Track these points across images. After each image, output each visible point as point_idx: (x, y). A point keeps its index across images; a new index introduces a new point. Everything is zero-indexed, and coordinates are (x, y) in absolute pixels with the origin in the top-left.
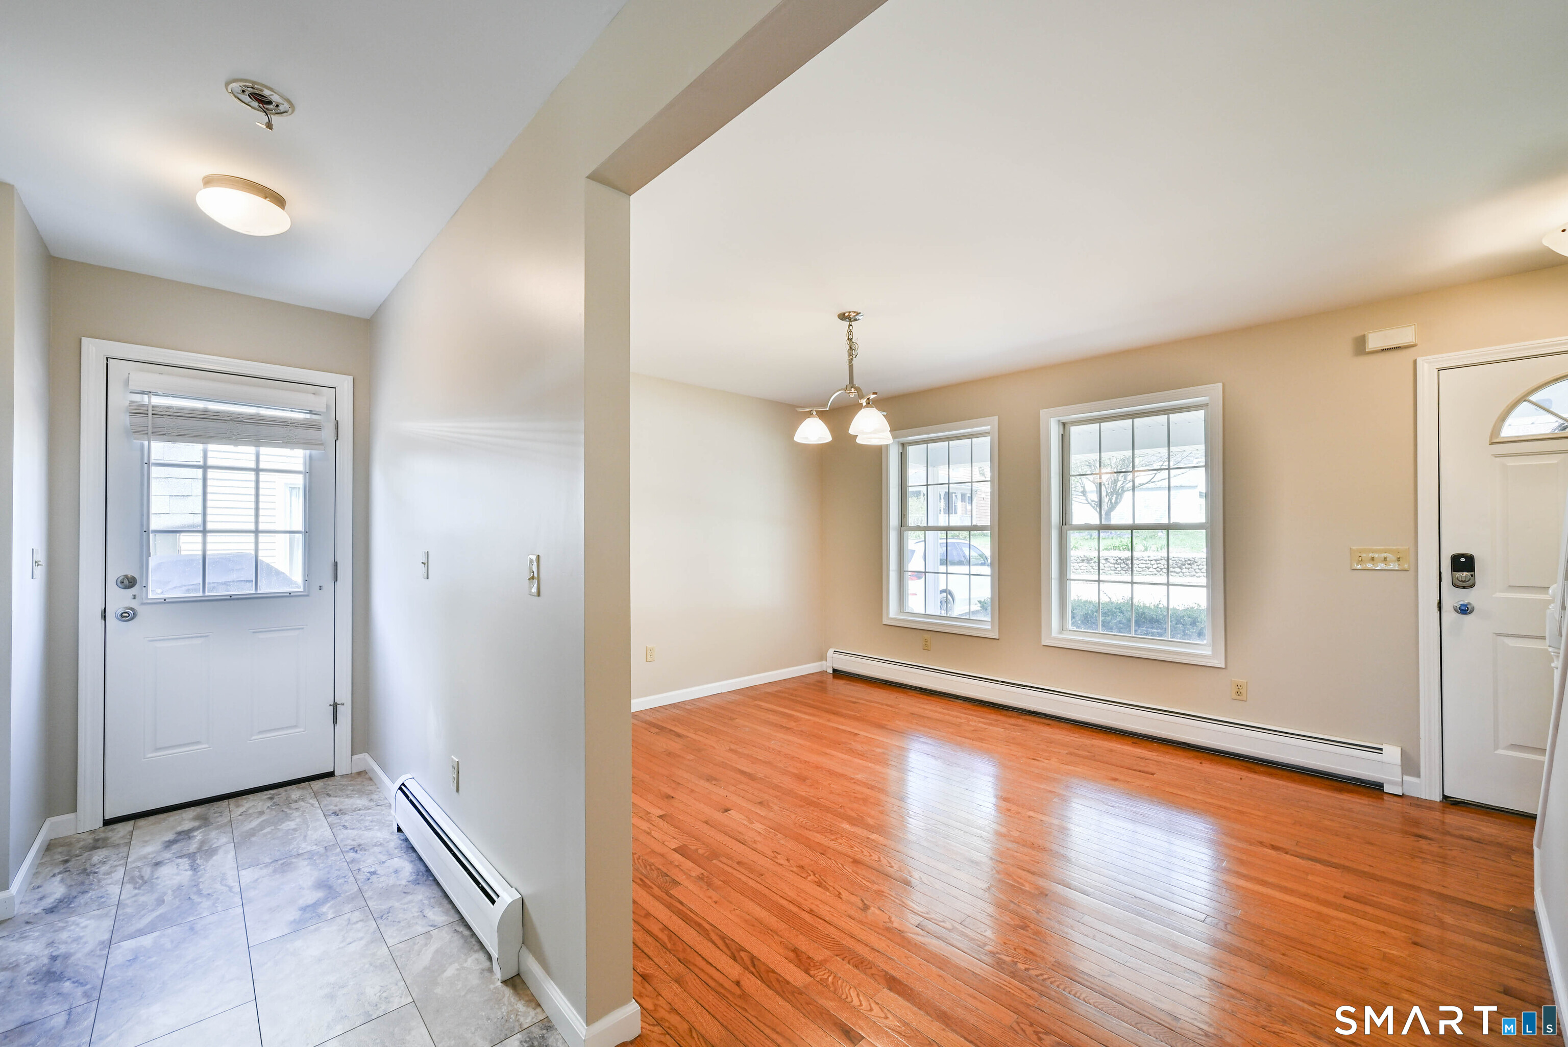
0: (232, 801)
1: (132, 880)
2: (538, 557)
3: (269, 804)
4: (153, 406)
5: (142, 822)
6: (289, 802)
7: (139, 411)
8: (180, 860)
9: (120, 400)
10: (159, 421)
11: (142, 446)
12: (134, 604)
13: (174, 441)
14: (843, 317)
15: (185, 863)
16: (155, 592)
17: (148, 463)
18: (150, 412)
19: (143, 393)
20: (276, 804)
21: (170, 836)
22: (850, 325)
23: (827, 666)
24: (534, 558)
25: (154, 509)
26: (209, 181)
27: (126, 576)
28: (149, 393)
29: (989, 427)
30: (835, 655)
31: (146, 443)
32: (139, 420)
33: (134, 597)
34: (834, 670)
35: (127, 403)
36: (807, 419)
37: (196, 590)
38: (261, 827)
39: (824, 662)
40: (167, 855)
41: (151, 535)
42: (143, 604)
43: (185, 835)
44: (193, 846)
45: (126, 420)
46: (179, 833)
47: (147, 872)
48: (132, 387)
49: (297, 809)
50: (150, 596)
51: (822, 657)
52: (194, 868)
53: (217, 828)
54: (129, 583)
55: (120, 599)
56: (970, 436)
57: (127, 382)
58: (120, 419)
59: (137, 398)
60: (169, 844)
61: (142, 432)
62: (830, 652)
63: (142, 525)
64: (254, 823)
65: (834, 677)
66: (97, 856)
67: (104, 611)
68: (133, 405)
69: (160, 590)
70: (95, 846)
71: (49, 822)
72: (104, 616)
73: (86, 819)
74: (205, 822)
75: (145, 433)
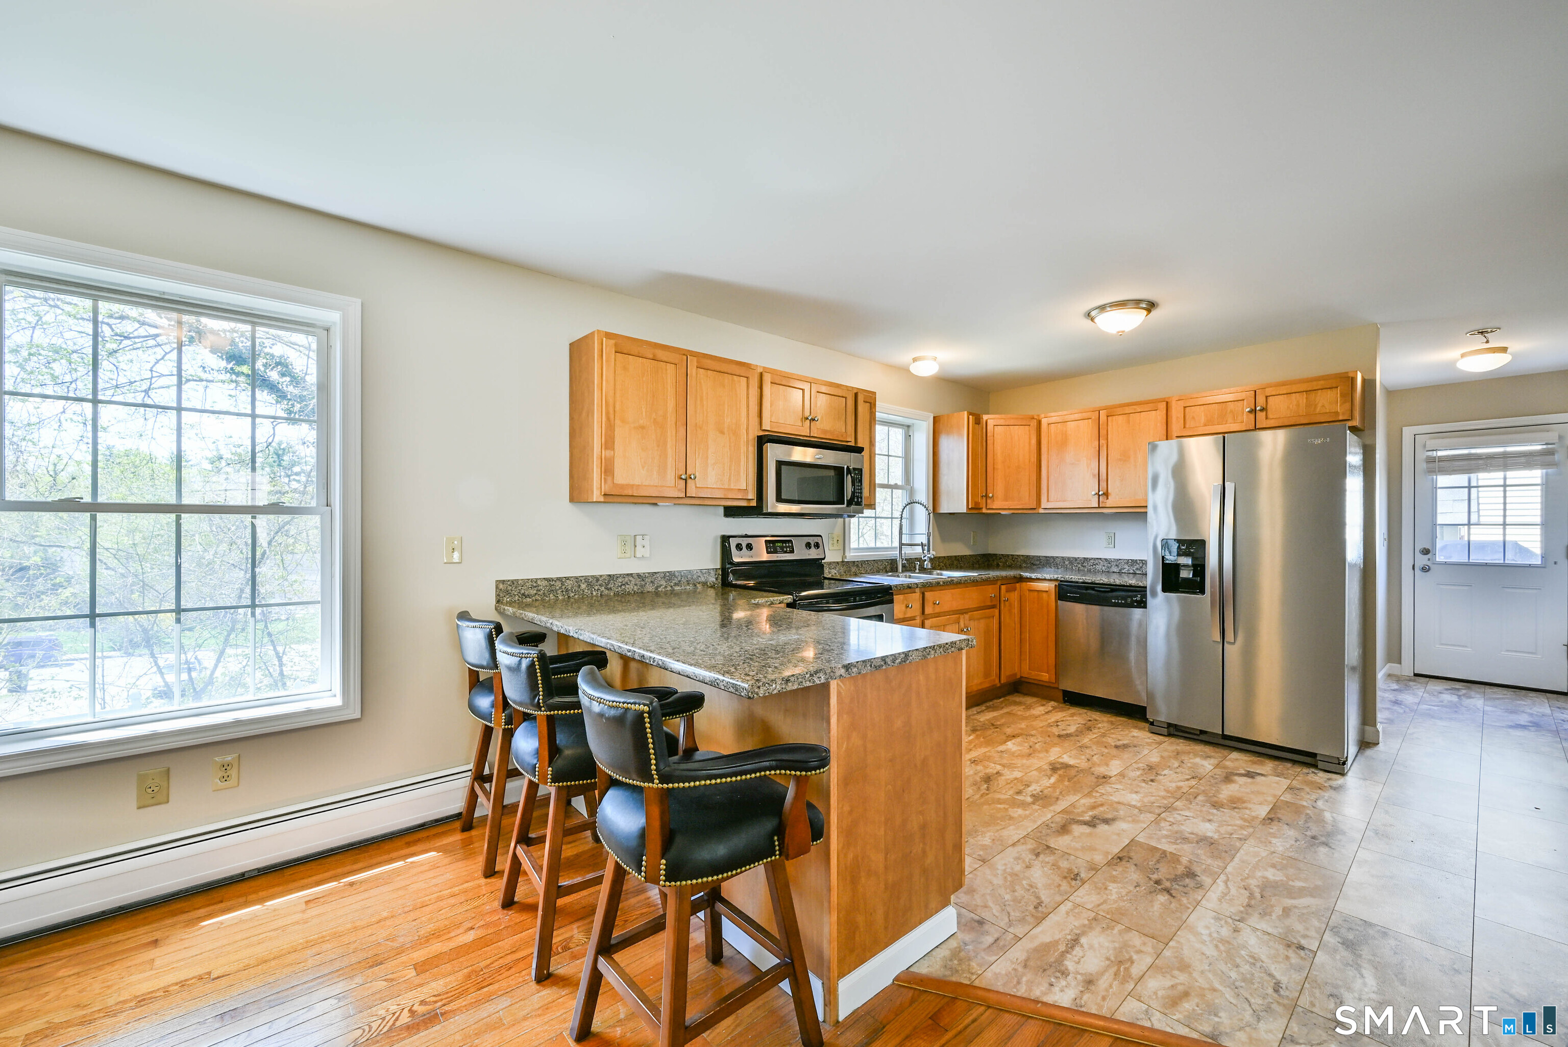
1: (1429, 693)
3: (1512, 693)
4: (1439, 457)
5: (1434, 679)
6: (1526, 697)
7: (1431, 460)
8: (1453, 695)
9: (1422, 455)
10: (1442, 464)
11: (1433, 479)
12: (1429, 563)
13: (1450, 474)
15: (1456, 697)
16: (1440, 558)
17: (1436, 488)
18: (1437, 461)
19: (1433, 450)
20: (1517, 695)
21: (1449, 687)
25: (1439, 510)
26: (1463, 356)
27: (1425, 548)
28: (1436, 450)
31: (1435, 477)
32: (1431, 465)
33: (1429, 560)
35: (1424, 457)
37: (1464, 558)
38: (1504, 698)
41: (1438, 527)
42: (1434, 564)
43: (1458, 689)
44: (1460, 693)
45: (1424, 465)
46: (1453, 688)
47: (1436, 694)
48: (1427, 448)
49: (1531, 700)
50: (1437, 560)
52: (1460, 698)
53: (1475, 692)
54: (1426, 552)
55: (1422, 560)
57: (1425, 446)
58: (1422, 466)
59: (1430, 453)
60: (1447, 690)
61: (1431, 471)
63: (1433, 521)
64: (1499, 696)
66: (1411, 683)
67: (1414, 566)
68: (1428, 457)
69: (1442, 557)
70: (1410, 680)
71: (1389, 665)
72: (1414, 569)
73: (1406, 669)
74: (1469, 688)
75: (1434, 472)
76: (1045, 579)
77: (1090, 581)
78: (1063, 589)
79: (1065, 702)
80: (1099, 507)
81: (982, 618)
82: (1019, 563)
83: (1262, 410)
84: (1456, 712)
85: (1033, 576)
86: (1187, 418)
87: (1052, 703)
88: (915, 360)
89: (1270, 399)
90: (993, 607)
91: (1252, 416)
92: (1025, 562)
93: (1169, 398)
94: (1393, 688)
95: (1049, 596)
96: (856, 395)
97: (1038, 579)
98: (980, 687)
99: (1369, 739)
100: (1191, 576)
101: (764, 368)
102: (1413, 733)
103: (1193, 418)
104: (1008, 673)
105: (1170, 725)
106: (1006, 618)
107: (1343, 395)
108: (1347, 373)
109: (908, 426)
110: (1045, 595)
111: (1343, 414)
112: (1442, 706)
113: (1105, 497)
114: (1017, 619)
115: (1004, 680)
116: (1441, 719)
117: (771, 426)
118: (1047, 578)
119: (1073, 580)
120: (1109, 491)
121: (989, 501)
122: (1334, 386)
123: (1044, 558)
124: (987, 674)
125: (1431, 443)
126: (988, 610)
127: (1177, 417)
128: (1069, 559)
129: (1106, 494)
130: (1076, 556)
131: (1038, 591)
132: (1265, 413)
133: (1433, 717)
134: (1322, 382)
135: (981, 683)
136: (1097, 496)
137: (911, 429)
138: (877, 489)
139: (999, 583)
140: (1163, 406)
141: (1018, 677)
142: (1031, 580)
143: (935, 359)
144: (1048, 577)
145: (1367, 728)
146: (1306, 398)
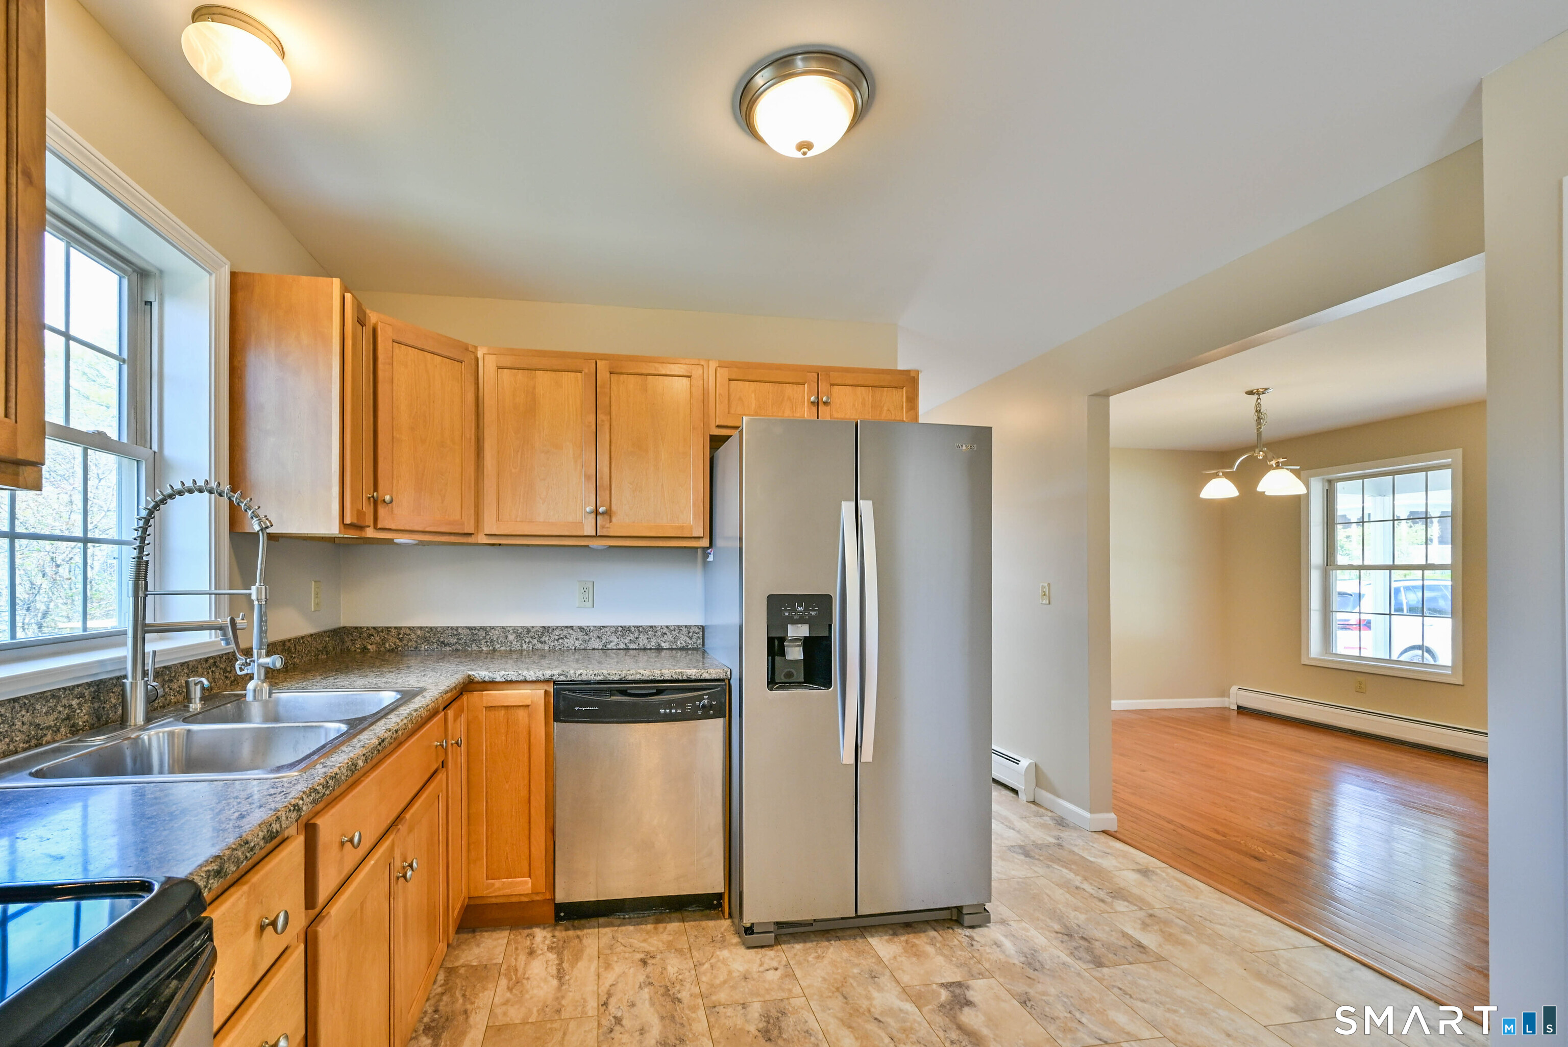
2: (1049, 584)
14: (1250, 393)
22: (1258, 399)
23: (1231, 702)
24: (1046, 585)
29: (1450, 460)
30: (1241, 692)
34: (1239, 707)
36: (1213, 480)
39: (1227, 699)
51: (1224, 693)
56: (1426, 469)
62: (1234, 689)
65: (1238, 713)
76: (525, 681)
78: (565, 698)
79: (560, 920)
80: (596, 536)
83: (827, 403)
86: (732, 398)
91: (815, 410)
92: (426, 640)
103: (741, 399)
105: (778, 926)
106: (453, 785)
107: (908, 400)
110: (522, 714)
113: (607, 518)
118: (529, 678)
120: (614, 508)
121: (382, 511)
122: (900, 385)
127: (720, 394)
128: (515, 630)
129: (608, 513)
131: (507, 707)
134: (889, 377)
136: (593, 515)
140: (699, 371)
141: (466, 901)
144: (531, 675)
146: (872, 396)
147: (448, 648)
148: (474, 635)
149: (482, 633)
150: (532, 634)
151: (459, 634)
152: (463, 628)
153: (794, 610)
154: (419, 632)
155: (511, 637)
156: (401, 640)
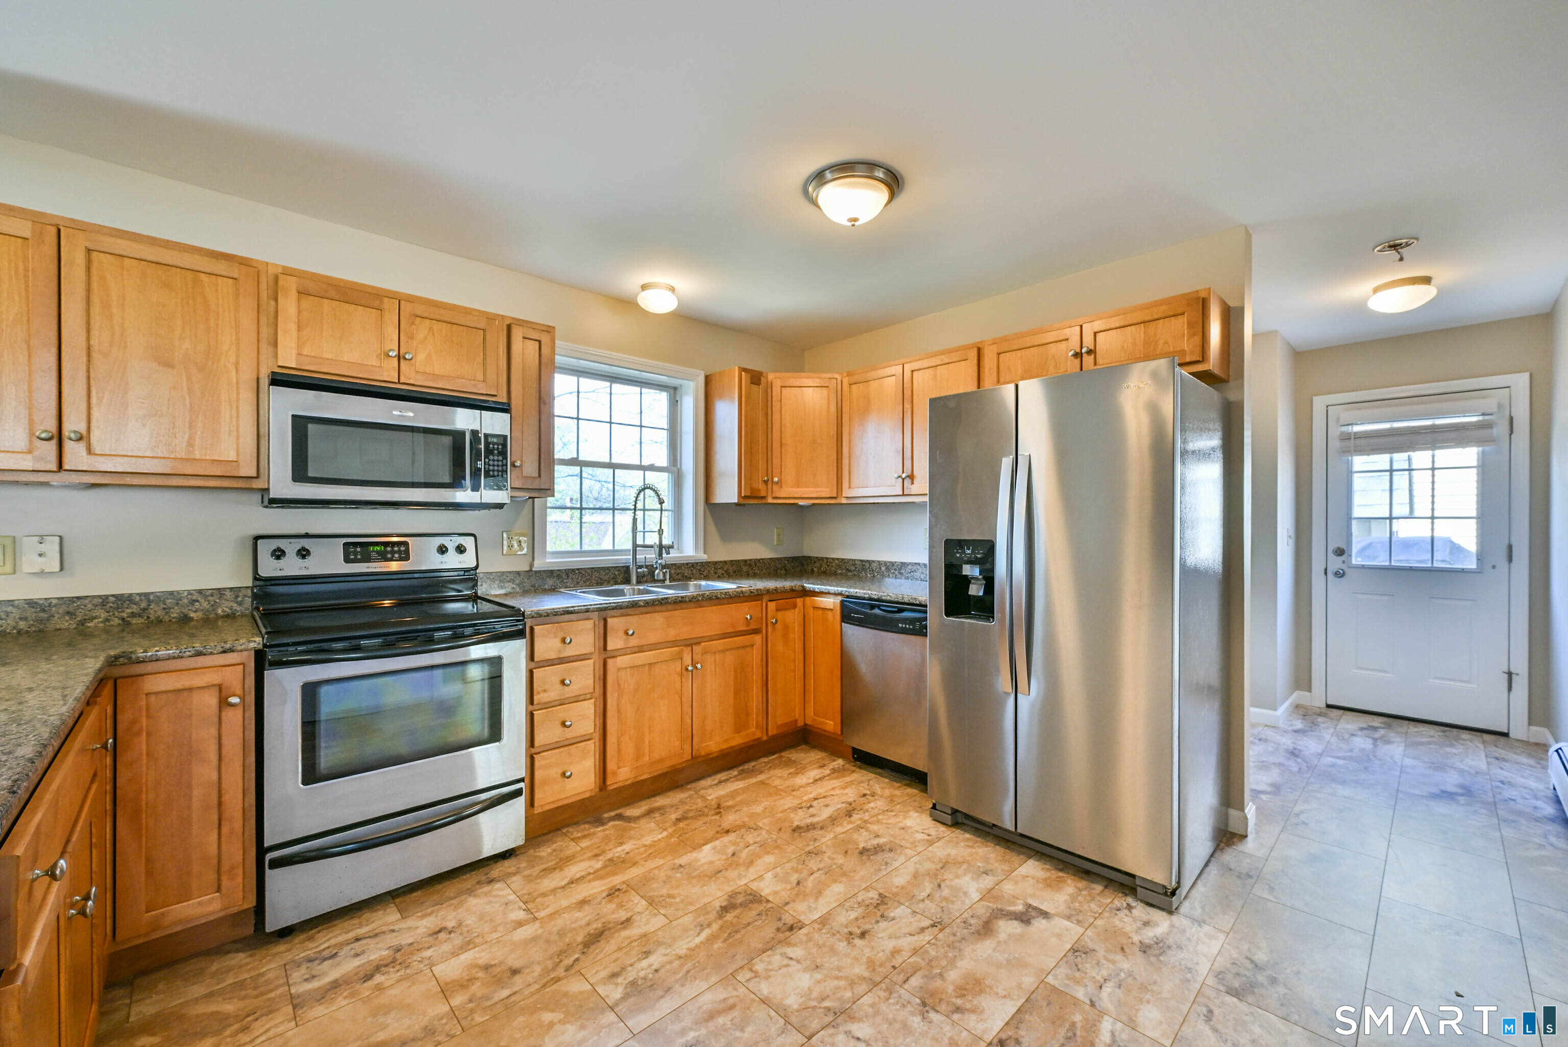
0: (1412, 723)
1: (1337, 736)
3: (1441, 734)
4: (1355, 433)
5: (1348, 713)
6: (1457, 739)
7: (1346, 437)
8: (1367, 739)
9: (1335, 432)
10: (1358, 442)
11: (1348, 460)
12: (1344, 567)
13: (1369, 455)
15: (1370, 741)
16: (1356, 560)
17: (1351, 472)
18: (1352, 437)
19: (1348, 425)
20: (1446, 736)
21: (1364, 725)
25: (1355, 499)
26: (1376, 290)
27: (1339, 548)
28: (1352, 424)
31: (1350, 458)
32: (1346, 443)
33: (1344, 562)
35: (1338, 433)
37: (1385, 561)
38: (1430, 743)
40: (1360, 733)
41: (1354, 521)
42: (1349, 567)
43: (1375, 729)
44: (1377, 735)
45: (1339, 444)
46: (1370, 726)
47: (1346, 736)
48: (1341, 423)
49: (1463, 744)
50: (1353, 562)
52: (1375, 745)
53: (1396, 732)
54: (1340, 552)
55: (1336, 563)
57: (1338, 420)
58: (1334, 444)
59: (1344, 429)
60: (1362, 729)
61: (1346, 451)
63: (1348, 514)
64: (1424, 740)
66: (1320, 719)
67: (1326, 570)
68: (1342, 433)
69: (1359, 559)
70: (1320, 715)
71: (1297, 693)
72: (1326, 573)
73: (1317, 699)
74: (1389, 727)
75: (1349, 452)
76: (829, 593)
77: (876, 597)
78: (847, 607)
79: (856, 760)
80: (903, 495)
81: (728, 650)
82: (833, 569)
83: (1090, 352)
84: (1366, 768)
85: (817, 588)
86: (1001, 369)
87: (840, 762)
88: (644, 287)
89: (1098, 336)
90: (756, 631)
91: (1078, 361)
92: (840, 567)
93: (981, 342)
94: (1295, 728)
95: (834, 615)
96: (509, 327)
97: (821, 594)
98: (725, 746)
99: (1234, 827)
100: (981, 594)
101: (284, 268)
102: (1302, 812)
103: (1009, 368)
104: (780, 721)
105: (955, 812)
106: (777, 645)
107: (1191, 325)
108: (1197, 291)
109: (675, 389)
110: (829, 613)
111: (1192, 353)
112: (1351, 759)
113: (910, 481)
114: (798, 646)
115: (772, 731)
116: (1344, 782)
117: (297, 361)
118: (831, 591)
119: (858, 595)
120: (914, 473)
121: (775, 487)
122: (1179, 312)
123: (859, 563)
124: (740, 725)
125: (1346, 415)
126: (741, 638)
127: (990, 369)
128: (885, 563)
129: (911, 477)
130: (893, 560)
131: (823, 609)
132: (1093, 356)
133: (1334, 780)
134: (1163, 308)
135: (726, 741)
136: (900, 480)
137: (678, 392)
138: (557, 468)
139: (766, 598)
140: (973, 354)
141: (800, 723)
142: (814, 593)
143: (672, 289)
144: (832, 589)
145: (1233, 812)
146: (1145, 333)
147: (850, 574)
148: (863, 565)
149: (867, 564)
150: (895, 567)
151: (855, 564)
152: (858, 560)
153: (964, 552)
154: (836, 562)
155: (883, 569)
156: (828, 566)
